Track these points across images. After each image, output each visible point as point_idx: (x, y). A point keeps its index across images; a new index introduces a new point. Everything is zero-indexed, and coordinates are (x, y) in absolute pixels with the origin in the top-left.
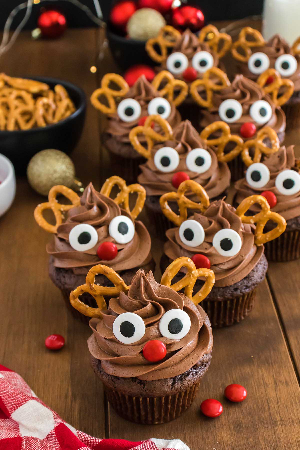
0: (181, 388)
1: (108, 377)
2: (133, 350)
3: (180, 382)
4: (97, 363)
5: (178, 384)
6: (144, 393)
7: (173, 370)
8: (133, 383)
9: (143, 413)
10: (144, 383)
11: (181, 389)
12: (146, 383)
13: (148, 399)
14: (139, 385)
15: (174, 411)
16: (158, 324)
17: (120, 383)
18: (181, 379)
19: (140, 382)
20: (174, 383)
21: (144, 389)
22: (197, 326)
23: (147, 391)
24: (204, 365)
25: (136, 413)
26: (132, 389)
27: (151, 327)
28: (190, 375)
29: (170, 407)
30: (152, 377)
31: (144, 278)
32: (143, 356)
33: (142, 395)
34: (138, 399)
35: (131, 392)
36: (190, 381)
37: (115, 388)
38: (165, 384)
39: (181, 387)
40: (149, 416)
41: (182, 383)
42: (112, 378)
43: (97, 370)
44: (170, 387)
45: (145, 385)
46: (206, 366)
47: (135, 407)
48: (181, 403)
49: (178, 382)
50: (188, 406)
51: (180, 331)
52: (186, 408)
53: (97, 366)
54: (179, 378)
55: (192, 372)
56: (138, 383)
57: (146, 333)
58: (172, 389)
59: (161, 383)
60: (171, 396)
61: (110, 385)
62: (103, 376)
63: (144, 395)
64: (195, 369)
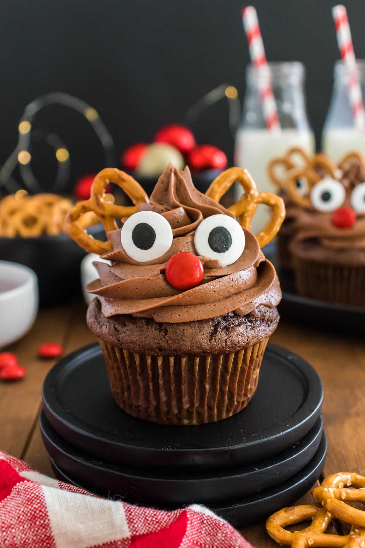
0: (226, 342)
1: (109, 325)
2: (151, 270)
3: (225, 332)
4: (95, 312)
5: (221, 335)
6: (164, 344)
7: (213, 307)
8: (148, 328)
9: (163, 397)
10: (166, 329)
11: (226, 344)
12: (169, 328)
13: (172, 360)
14: (157, 332)
15: (214, 400)
16: (193, 236)
17: (127, 331)
18: (227, 329)
19: (159, 329)
20: (215, 332)
21: (165, 338)
22: (255, 251)
23: (170, 342)
24: (265, 320)
25: (152, 397)
26: (145, 338)
27: (181, 238)
28: (242, 326)
29: (207, 387)
30: (179, 315)
31: (176, 174)
32: (165, 279)
33: (160, 349)
34: (154, 360)
35: (143, 344)
36: (242, 335)
37: (119, 341)
38: (200, 330)
39: (226, 340)
40: (174, 403)
41: (228, 334)
42: (115, 325)
43: (95, 322)
44: (207, 336)
45: (167, 331)
46: (269, 326)
47: (151, 384)
48: (226, 385)
49: (221, 332)
50: (238, 400)
51: (227, 249)
52: (236, 403)
53: (96, 317)
54: (223, 327)
55: (245, 323)
56: (156, 329)
57: (172, 246)
58: (212, 341)
59: (193, 328)
60: (209, 358)
61: (111, 337)
62: (101, 327)
63: (165, 351)
64: (251, 322)
